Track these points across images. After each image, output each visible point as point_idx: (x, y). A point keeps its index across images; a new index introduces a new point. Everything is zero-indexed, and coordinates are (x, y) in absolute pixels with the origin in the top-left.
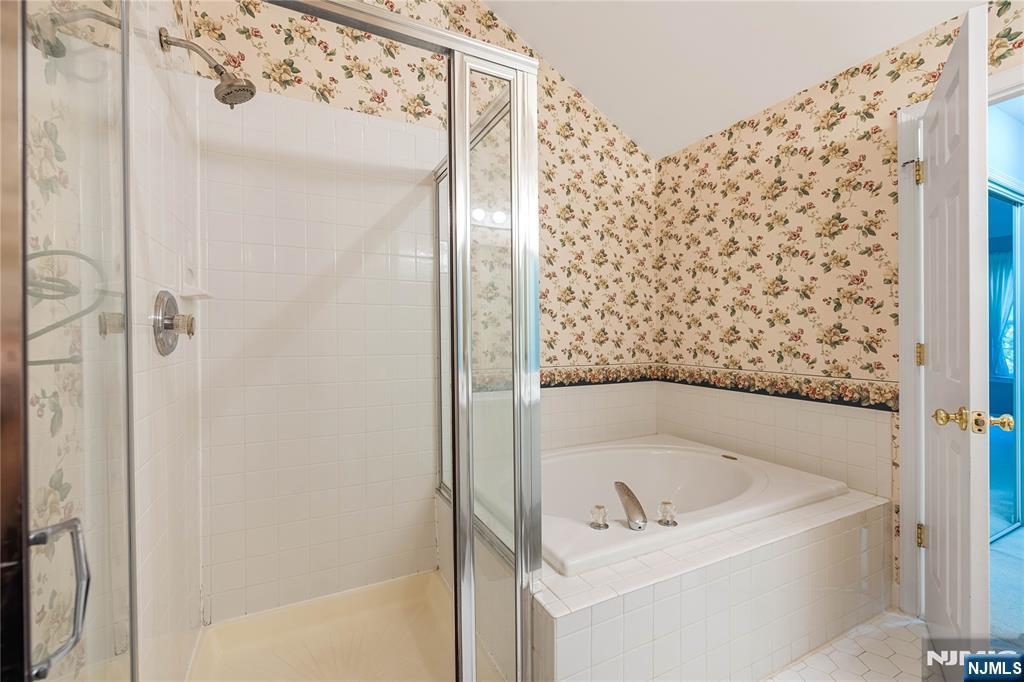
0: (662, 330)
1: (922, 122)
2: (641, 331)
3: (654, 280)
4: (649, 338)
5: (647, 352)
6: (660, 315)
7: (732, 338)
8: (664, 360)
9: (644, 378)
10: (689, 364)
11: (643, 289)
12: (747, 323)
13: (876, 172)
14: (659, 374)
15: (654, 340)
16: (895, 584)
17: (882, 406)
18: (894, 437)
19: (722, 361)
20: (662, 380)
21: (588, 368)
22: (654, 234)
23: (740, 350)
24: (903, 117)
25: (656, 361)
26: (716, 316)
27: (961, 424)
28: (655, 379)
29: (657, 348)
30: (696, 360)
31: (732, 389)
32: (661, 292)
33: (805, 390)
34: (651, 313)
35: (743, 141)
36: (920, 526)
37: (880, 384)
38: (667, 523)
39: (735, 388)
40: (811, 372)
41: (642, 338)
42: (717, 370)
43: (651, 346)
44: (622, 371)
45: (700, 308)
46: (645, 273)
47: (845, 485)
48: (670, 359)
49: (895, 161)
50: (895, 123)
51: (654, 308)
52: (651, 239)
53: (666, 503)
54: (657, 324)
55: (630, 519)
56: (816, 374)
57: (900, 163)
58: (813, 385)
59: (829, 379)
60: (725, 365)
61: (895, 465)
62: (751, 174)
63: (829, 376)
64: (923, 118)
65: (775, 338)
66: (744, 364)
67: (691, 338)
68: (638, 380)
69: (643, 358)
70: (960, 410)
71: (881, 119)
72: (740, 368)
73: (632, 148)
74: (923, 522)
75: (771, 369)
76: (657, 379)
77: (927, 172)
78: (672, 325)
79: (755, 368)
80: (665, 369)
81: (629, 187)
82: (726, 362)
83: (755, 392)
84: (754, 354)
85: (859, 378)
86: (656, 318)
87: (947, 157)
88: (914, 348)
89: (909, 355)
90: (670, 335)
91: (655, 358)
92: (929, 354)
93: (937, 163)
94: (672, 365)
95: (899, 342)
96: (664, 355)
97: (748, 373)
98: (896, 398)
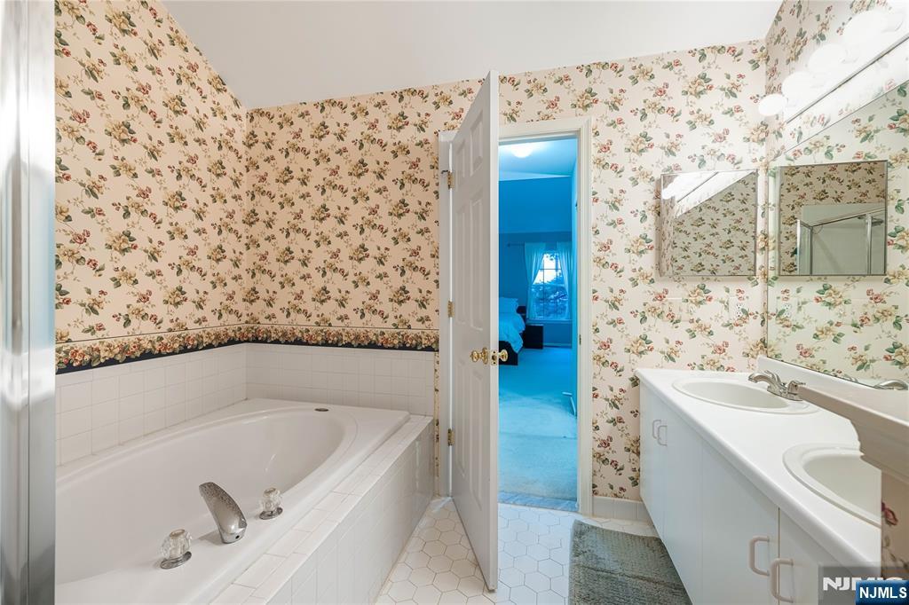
0: (254, 289)
1: (451, 146)
2: (229, 290)
3: (244, 235)
4: (238, 297)
5: (236, 312)
6: (251, 274)
7: (323, 298)
8: (256, 321)
9: (232, 342)
10: (282, 323)
11: (231, 245)
12: (336, 284)
13: (425, 173)
14: (250, 335)
15: (244, 300)
16: (436, 478)
17: (429, 349)
18: (436, 370)
19: (314, 319)
20: (253, 342)
21: (156, 336)
22: (245, 186)
23: (330, 309)
24: (442, 138)
25: (247, 322)
26: (309, 276)
27: (484, 361)
28: (245, 341)
29: (247, 309)
30: (290, 319)
31: (323, 345)
32: (253, 249)
33: (381, 341)
34: (241, 271)
35: (334, 118)
36: (449, 431)
37: (428, 332)
38: (271, 515)
39: (326, 344)
40: (385, 325)
41: (231, 297)
42: (309, 328)
43: (240, 306)
44: (204, 335)
45: (293, 268)
46: (234, 227)
47: (407, 413)
48: (262, 319)
49: (437, 168)
50: (437, 140)
51: (244, 265)
52: (242, 191)
53: (270, 492)
54: (247, 282)
55: (222, 529)
56: (387, 327)
57: (440, 171)
58: (386, 336)
59: (398, 331)
60: (317, 323)
61: (437, 390)
62: (340, 150)
63: (397, 328)
64: (452, 142)
65: (358, 297)
66: (334, 321)
67: (284, 298)
68: (225, 345)
69: (232, 319)
70: (483, 349)
71: (428, 134)
72: (330, 325)
73: (220, 84)
74: (451, 428)
75: (356, 324)
76: (248, 341)
77: (456, 181)
78: (265, 285)
79: (342, 324)
80: (258, 330)
81: (215, 127)
82: (318, 320)
83: (343, 346)
84: (342, 311)
85: (417, 328)
86: (246, 277)
87: (472, 174)
88: (446, 305)
89: (444, 310)
90: (262, 294)
91: (245, 318)
92: (456, 309)
93: (464, 175)
94: (265, 325)
95: (439, 300)
96: (256, 315)
97: (337, 329)
98: (437, 341)
